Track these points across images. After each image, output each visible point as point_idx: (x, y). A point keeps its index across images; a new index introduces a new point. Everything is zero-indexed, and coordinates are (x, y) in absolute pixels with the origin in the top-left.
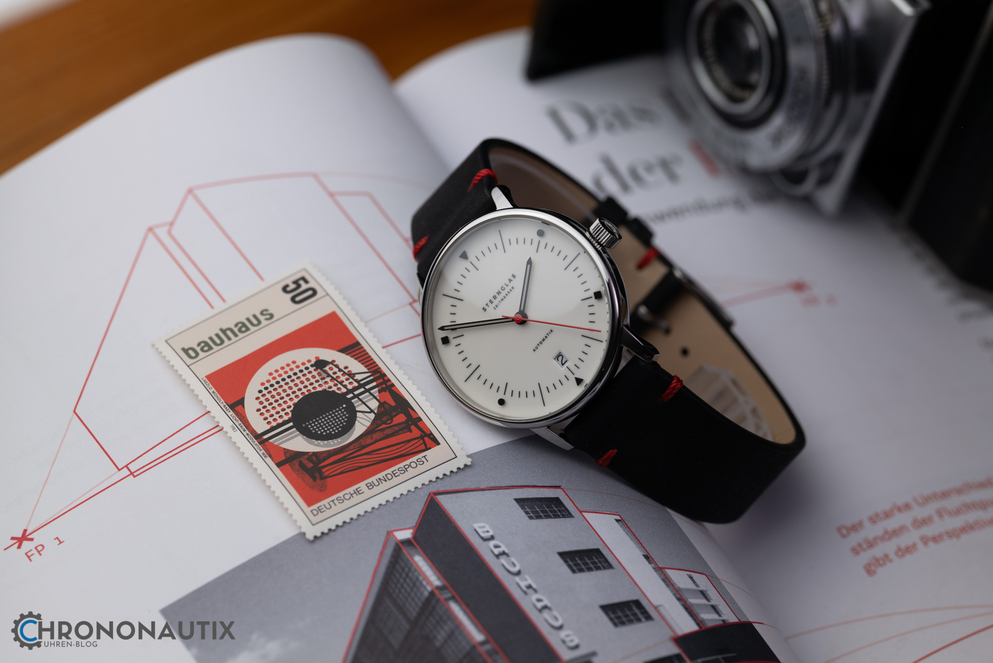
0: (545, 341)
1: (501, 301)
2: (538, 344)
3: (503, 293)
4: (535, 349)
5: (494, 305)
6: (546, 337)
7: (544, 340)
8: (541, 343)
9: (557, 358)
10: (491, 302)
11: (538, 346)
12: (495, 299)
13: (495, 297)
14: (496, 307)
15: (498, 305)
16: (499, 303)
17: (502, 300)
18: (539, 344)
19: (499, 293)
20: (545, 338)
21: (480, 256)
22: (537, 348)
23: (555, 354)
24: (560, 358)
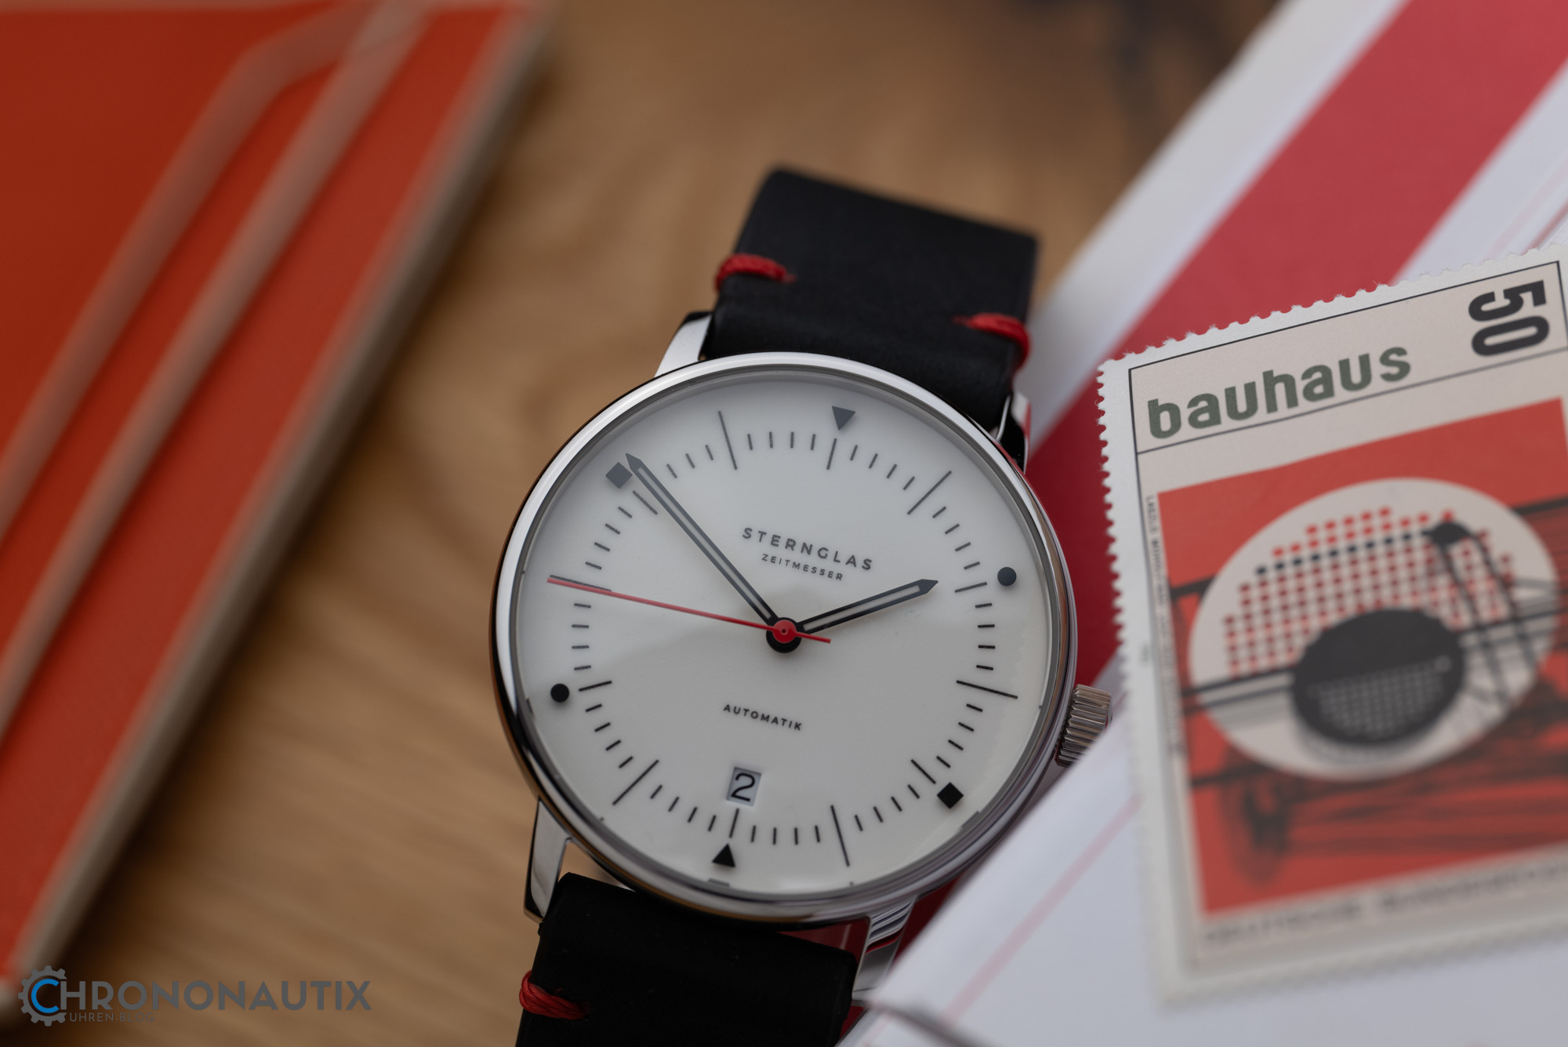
0: (764, 722)
1: (790, 564)
2: (746, 711)
3: (813, 560)
4: (732, 709)
5: (772, 551)
6: (775, 720)
7: (765, 718)
8: (754, 715)
9: (739, 773)
10: (775, 540)
11: (742, 712)
12: (787, 546)
13: (791, 544)
14: (769, 558)
15: (777, 561)
16: (784, 562)
17: (797, 566)
18: (749, 714)
19: (807, 549)
20: (771, 719)
21: (864, 457)
22: (737, 711)
23: (748, 764)
24: (746, 781)
